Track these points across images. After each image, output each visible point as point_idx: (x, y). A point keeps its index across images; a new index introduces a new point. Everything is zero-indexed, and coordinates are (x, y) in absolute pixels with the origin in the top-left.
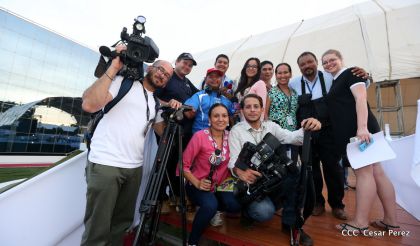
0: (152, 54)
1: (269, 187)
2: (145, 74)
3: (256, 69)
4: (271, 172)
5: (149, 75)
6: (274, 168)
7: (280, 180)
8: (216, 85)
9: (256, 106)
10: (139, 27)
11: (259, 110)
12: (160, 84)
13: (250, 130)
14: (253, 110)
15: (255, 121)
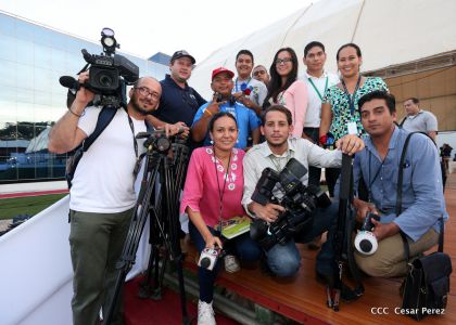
1: (295, 224)
4: (298, 205)
6: (302, 200)
9: (281, 124)
10: (109, 42)
11: (285, 128)
13: (271, 156)
14: (277, 128)
15: (280, 145)
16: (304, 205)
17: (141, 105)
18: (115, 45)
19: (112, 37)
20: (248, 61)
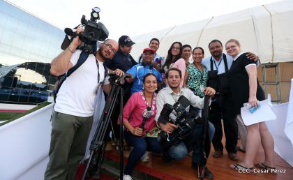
0: (103, 35)
1: (183, 135)
2: (98, 49)
3: (179, 50)
4: (183, 124)
5: (100, 50)
6: (186, 122)
7: (190, 130)
8: (149, 60)
9: (176, 77)
10: (95, 15)
11: (179, 79)
12: (108, 57)
13: (172, 94)
14: (174, 79)
15: (176, 88)
16: (187, 124)
17: (104, 54)
18: (98, 18)
19: (98, 13)
20: (156, 44)
